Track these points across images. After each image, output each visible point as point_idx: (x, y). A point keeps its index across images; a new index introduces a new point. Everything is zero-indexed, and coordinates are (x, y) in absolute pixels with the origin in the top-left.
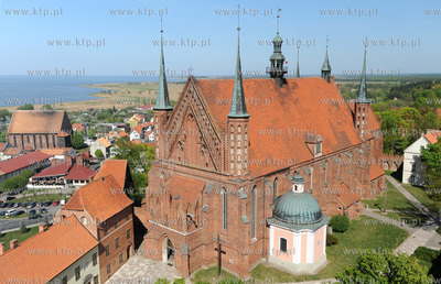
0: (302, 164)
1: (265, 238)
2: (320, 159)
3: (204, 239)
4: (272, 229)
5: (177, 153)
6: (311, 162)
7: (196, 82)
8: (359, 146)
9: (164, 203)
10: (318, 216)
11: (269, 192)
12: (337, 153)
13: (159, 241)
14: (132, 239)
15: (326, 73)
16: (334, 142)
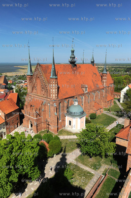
0: (79, 95)
1: (64, 121)
2: (87, 93)
3: (43, 121)
4: (67, 118)
5: (34, 91)
6: (83, 94)
7: (40, 65)
8: (103, 89)
9: (29, 108)
10: (82, 113)
11: (66, 105)
12: (94, 91)
13: (28, 121)
14: (19, 120)
15: (93, 62)
16: (93, 87)
